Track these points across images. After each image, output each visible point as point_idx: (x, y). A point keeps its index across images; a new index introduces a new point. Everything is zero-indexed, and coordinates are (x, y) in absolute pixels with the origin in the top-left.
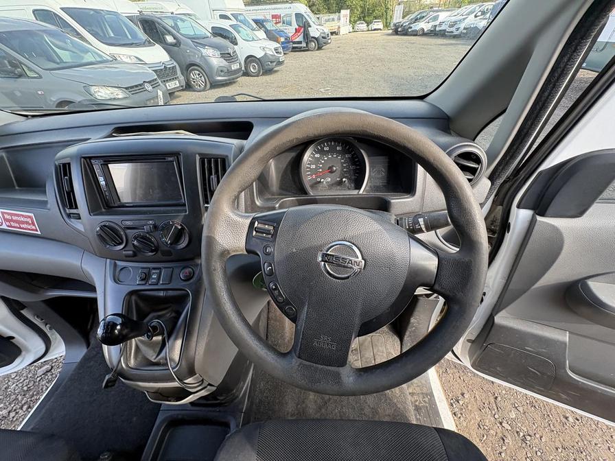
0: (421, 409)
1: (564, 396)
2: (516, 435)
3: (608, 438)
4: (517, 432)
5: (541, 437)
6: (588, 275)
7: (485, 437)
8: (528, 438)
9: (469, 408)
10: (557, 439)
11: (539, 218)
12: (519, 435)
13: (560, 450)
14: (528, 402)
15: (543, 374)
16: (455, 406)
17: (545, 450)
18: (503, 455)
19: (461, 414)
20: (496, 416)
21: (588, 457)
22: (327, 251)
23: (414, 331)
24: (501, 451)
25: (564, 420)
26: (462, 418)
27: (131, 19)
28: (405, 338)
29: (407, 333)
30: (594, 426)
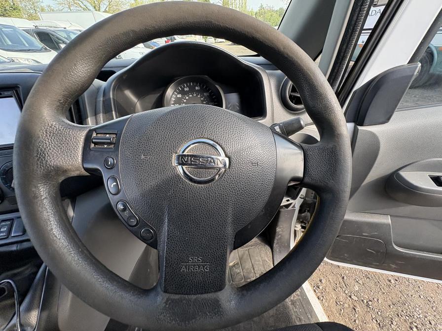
0: (296, 302)
1: (394, 266)
2: (362, 303)
3: (417, 289)
4: (362, 301)
5: (378, 300)
6: (399, 167)
7: (342, 310)
8: (370, 303)
9: (327, 290)
10: (388, 299)
11: (360, 128)
12: (364, 303)
13: (392, 307)
14: (364, 275)
15: (377, 252)
16: (317, 292)
17: (382, 310)
18: (357, 321)
19: (323, 297)
20: (346, 292)
21: (410, 307)
22: (183, 152)
23: (280, 239)
24: (355, 319)
25: (389, 283)
26: (324, 300)
27: (27, 31)
28: (274, 246)
29: (275, 241)
30: (407, 282)
